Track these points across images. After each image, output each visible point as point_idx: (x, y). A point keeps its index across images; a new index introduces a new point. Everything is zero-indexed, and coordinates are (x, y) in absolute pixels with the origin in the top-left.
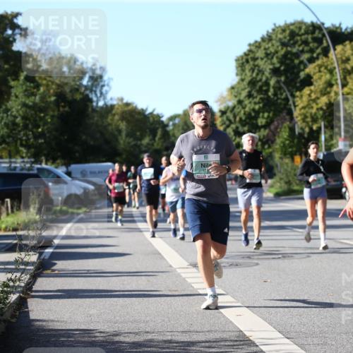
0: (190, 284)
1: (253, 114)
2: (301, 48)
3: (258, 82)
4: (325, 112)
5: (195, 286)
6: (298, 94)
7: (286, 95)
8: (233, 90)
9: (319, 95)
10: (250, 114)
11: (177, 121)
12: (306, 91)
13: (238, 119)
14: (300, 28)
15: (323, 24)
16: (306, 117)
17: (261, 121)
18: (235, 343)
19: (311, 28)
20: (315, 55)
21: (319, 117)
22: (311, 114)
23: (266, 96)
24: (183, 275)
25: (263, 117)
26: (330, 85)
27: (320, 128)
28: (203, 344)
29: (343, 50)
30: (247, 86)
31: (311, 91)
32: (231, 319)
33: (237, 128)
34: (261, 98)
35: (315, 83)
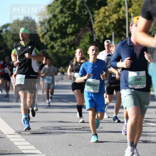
0: (16, 146)
1: (64, 25)
3: (68, 2)
4: (115, 25)
5: (20, 148)
6: (96, 12)
7: (88, 12)
8: (50, 8)
9: (111, 13)
10: (61, 25)
11: (8, 28)
12: (102, 10)
13: (53, 28)
16: (101, 28)
17: (69, 30)
21: (111, 28)
22: (105, 26)
23: (73, 13)
24: (12, 140)
25: (71, 28)
26: (119, 5)
30: (60, 5)
31: (106, 10)
33: (52, 34)
34: (70, 14)
35: (109, 4)
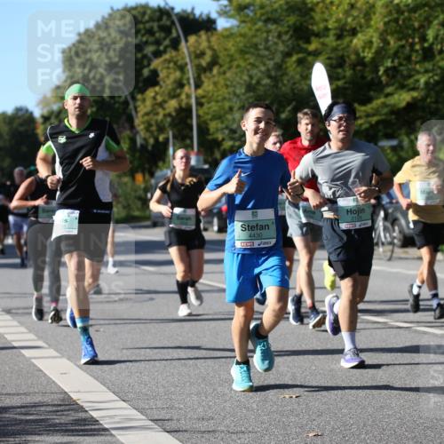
0: (2, 335)
2: (144, 39)
4: (174, 119)
6: (139, 96)
8: (58, 91)
9: (166, 98)
12: (150, 93)
14: (144, 13)
15: (173, 9)
16: (150, 125)
18: (59, 408)
19: (158, 14)
20: (162, 48)
21: (167, 125)
22: (156, 121)
23: (100, 99)
26: (180, 84)
27: (167, 140)
28: (19, 410)
29: (197, 41)
31: (157, 93)
32: (54, 379)
35: (161, 83)
